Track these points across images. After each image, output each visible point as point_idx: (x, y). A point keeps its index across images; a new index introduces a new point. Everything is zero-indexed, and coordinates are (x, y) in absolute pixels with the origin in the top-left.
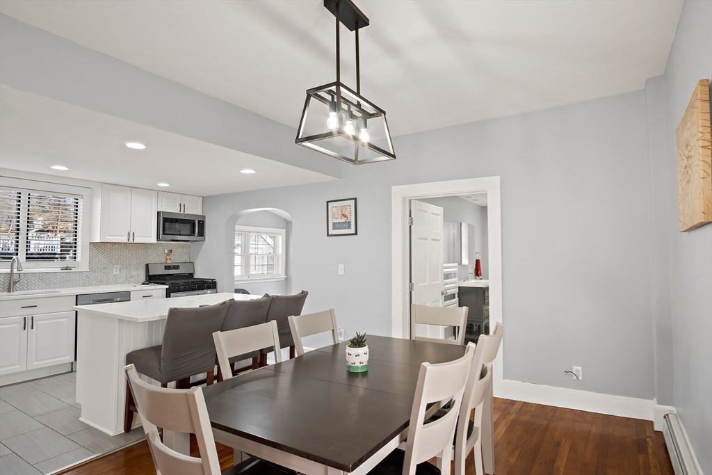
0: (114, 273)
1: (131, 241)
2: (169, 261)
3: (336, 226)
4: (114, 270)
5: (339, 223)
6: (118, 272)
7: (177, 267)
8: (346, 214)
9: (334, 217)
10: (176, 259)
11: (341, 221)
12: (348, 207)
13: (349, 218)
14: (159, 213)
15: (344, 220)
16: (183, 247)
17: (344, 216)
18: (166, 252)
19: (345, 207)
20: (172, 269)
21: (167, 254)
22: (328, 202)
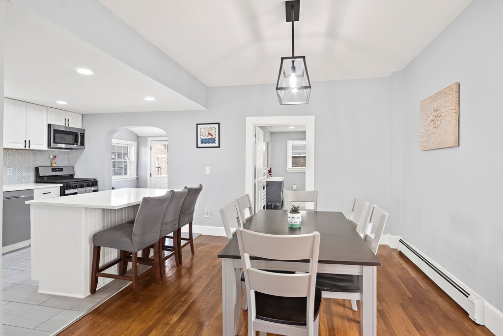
0: (8, 174)
1: (27, 148)
2: (54, 165)
3: (203, 141)
4: (8, 172)
5: (206, 139)
6: (12, 174)
7: (61, 170)
8: (212, 133)
9: (201, 135)
10: (59, 163)
11: (208, 138)
12: (214, 129)
13: (214, 136)
14: (49, 126)
15: (210, 137)
16: (64, 154)
17: (210, 134)
18: (51, 157)
19: (212, 129)
20: (58, 171)
21: (52, 159)
22: (197, 124)
